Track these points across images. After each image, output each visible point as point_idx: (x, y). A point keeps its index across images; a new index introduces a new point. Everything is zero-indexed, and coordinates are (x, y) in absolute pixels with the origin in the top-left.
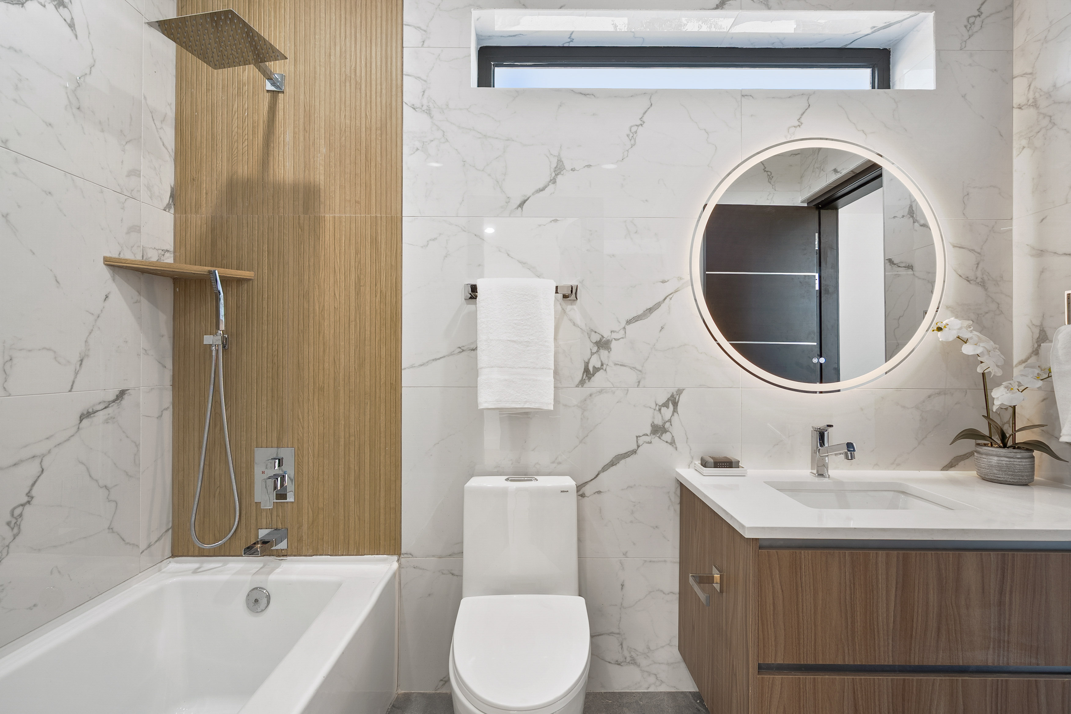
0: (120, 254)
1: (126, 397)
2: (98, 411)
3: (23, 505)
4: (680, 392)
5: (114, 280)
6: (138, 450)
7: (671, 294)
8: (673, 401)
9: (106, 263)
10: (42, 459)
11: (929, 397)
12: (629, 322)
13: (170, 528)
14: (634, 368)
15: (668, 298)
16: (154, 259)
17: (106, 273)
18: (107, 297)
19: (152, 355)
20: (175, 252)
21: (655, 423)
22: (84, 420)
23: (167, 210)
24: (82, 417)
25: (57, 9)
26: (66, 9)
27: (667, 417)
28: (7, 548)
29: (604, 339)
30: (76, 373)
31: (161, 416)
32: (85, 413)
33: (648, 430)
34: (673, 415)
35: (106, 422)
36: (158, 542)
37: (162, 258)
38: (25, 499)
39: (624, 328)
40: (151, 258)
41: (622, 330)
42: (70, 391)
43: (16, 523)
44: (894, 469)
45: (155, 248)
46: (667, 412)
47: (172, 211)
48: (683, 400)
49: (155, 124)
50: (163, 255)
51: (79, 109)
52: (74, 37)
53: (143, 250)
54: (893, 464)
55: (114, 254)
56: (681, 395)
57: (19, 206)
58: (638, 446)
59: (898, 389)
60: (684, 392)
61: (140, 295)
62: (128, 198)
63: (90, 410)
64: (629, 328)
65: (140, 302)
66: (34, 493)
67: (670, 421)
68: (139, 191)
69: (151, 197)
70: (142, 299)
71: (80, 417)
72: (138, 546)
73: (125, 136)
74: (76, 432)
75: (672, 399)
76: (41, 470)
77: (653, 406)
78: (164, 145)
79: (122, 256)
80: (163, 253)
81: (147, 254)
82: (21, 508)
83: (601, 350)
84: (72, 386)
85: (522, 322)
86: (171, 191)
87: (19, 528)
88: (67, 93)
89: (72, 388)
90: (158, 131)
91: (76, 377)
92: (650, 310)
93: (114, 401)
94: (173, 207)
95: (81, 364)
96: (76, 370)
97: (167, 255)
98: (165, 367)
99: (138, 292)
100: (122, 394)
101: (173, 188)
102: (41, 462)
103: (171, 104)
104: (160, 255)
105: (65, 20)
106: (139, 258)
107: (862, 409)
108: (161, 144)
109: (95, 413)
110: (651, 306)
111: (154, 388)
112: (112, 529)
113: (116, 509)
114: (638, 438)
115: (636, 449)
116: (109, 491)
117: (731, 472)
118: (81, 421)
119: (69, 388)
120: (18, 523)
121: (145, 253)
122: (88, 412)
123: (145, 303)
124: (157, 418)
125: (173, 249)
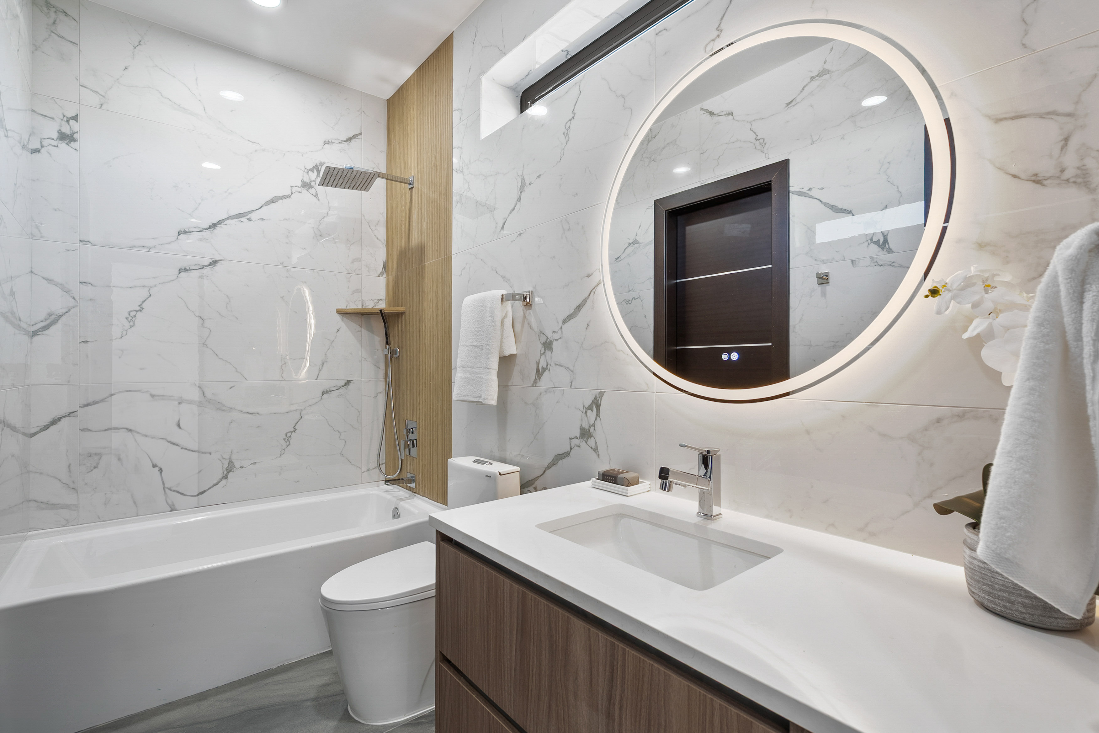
0: (347, 306)
1: (351, 384)
2: (333, 391)
3: (291, 432)
4: (601, 394)
5: (343, 321)
6: (360, 414)
7: (594, 288)
8: (596, 404)
9: (337, 312)
10: (301, 412)
11: (939, 421)
12: (564, 322)
13: (384, 463)
14: (568, 368)
15: (592, 293)
16: (370, 307)
17: (338, 317)
18: (338, 330)
19: (370, 361)
20: (386, 300)
21: (583, 426)
22: (324, 395)
23: (381, 276)
24: (323, 393)
25: (308, 191)
26: (313, 189)
27: (592, 422)
28: (284, 450)
29: (549, 340)
30: (320, 370)
31: (377, 396)
32: (325, 391)
33: (578, 434)
34: (596, 419)
35: (339, 396)
36: (375, 469)
37: (377, 305)
38: (293, 430)
39: (561, 328)
40: (369, 305)
41: (560, 330)
42: (316, 379)
43: (288, 440)
44: (864, 540)
45: (371, 300)
46: (592, 415)
47: (385, 276)
48: (604, 403)
49: (371, 228)
50: (378, 303)
51: (321, 236)
52: (318, 201)
53: (363, 302)
54: (861, 530)
55: (343, 306)
56: (602, 398)
57: (289, 292)
58: (571, 449)
59: (873, 403)
60: (605, 394)
61: (361, 327)
62: (352, 275)
63: (328, 390)
64: (565, 327)
65: (361, 331)
66: (296, 427)
67: (593, 425)
68: (361, 269)
69: (369, 271)
70: (363, 329)
71: (322, 393)
72: (360, 468)
73: (350, 241)
74: (320, 401)
75: (596, 401)
76: (301, 417)
77: (581, 408)
78: (377, 239)
79: (348, 307)
80: (377, 301)
81: (366, 304)
82: (290, 433)
83: (547, 351)
84: (318, 377)
85: (480, 330)
86: (384, 264)
87: (290, 442)
88: (314, 230)
89: (317, 378)
90: (373, 232)
91: (319, 373)
92: (579, 308)
93: (343, 386)
94: (385, 273)
95: (322, 366)
96: (319, 369)
97: (381, 302)
98: (380, 368)
99: (359, 326)
100: (348, 382)
101: (385, 262)
102: (301, 413)
103: (383, 213)
104: (375, 303)
105: (312, 194)
106: (360, 307)
107: (808, 432)
108: (376, 238)
109: (331, 391)
110: (580, 303)
111: (371, 380)
112: (342, 454)
113: (345, 444)
114: (571, 440)
115: (570, 451)
116: (340, 434)
117: (614, 488)
118: (323, 395)
119: (316, 378)
120: (289, 440)
121: (364, 303)
122: (327, 391)
123: (364, 332)
124: (374, 397)
125: (385, 298)
